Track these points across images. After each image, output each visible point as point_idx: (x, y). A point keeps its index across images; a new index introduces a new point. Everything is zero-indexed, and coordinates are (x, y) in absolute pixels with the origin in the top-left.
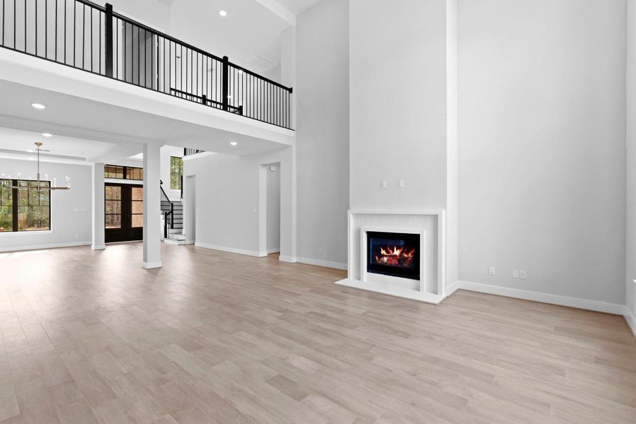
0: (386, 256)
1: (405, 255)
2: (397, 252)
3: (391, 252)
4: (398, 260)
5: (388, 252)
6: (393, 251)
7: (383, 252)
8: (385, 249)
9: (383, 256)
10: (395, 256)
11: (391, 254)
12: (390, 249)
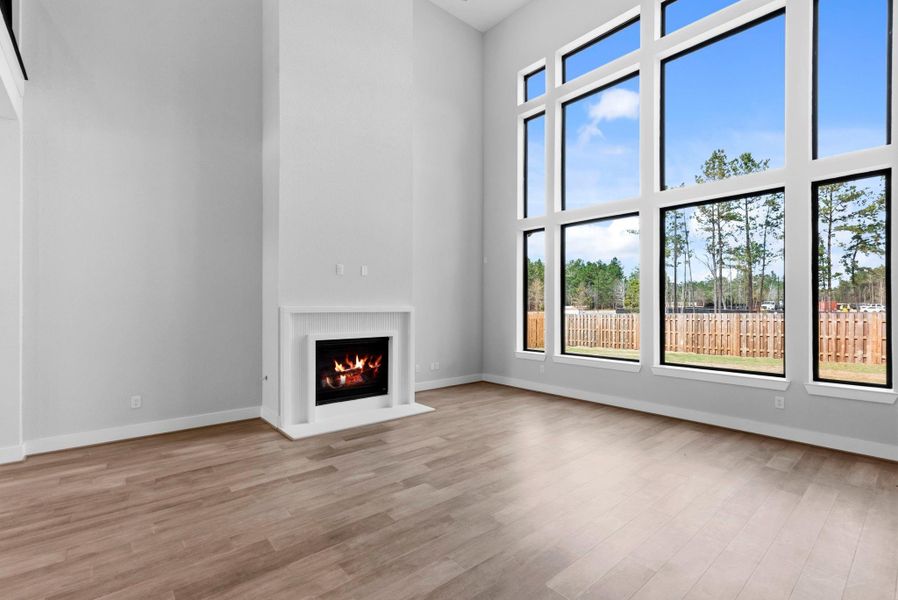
0: (343, 373)
1: (371, 366)
2: (360, 364)
3: (351, 364)
4: (363, 375)
5: (346, 366)
6: (354, 363)
7: (339, 367)
8: (341, 361)
9: (341, 373)
10: (358, 369)
11: (352, 368)
12: (350, 361)
